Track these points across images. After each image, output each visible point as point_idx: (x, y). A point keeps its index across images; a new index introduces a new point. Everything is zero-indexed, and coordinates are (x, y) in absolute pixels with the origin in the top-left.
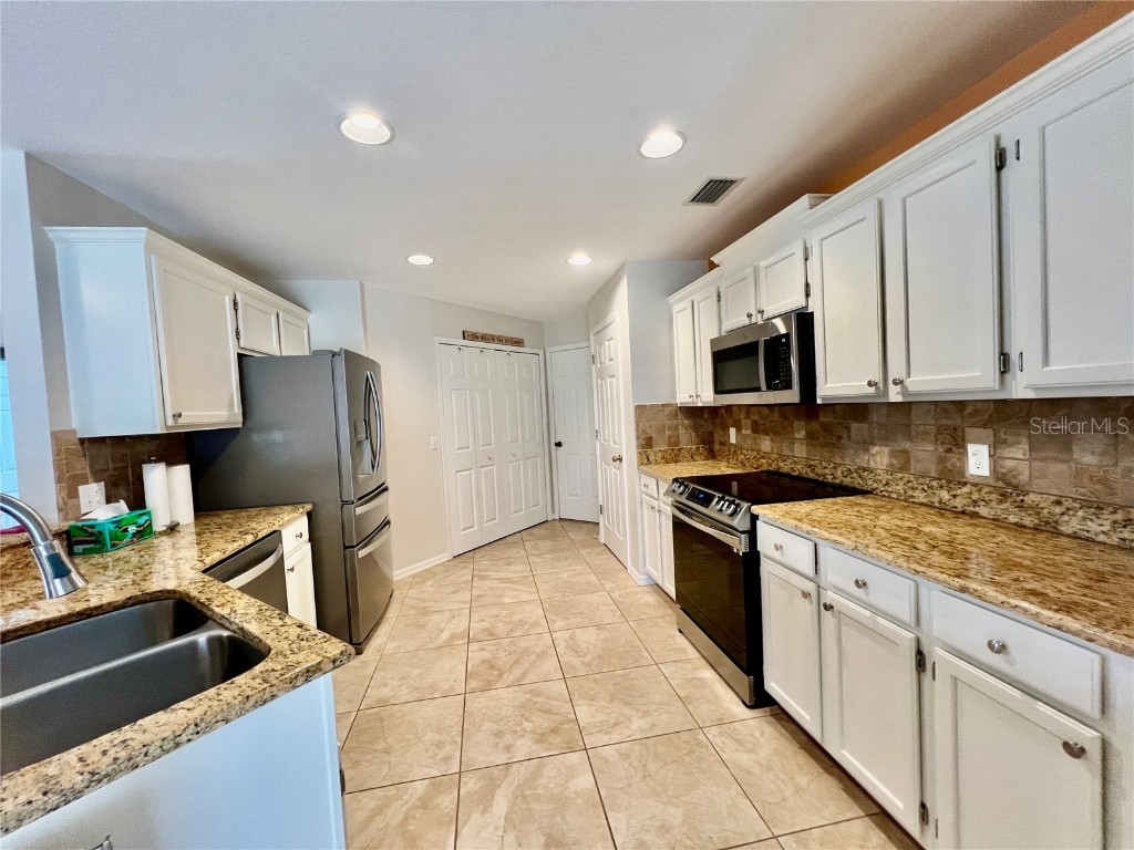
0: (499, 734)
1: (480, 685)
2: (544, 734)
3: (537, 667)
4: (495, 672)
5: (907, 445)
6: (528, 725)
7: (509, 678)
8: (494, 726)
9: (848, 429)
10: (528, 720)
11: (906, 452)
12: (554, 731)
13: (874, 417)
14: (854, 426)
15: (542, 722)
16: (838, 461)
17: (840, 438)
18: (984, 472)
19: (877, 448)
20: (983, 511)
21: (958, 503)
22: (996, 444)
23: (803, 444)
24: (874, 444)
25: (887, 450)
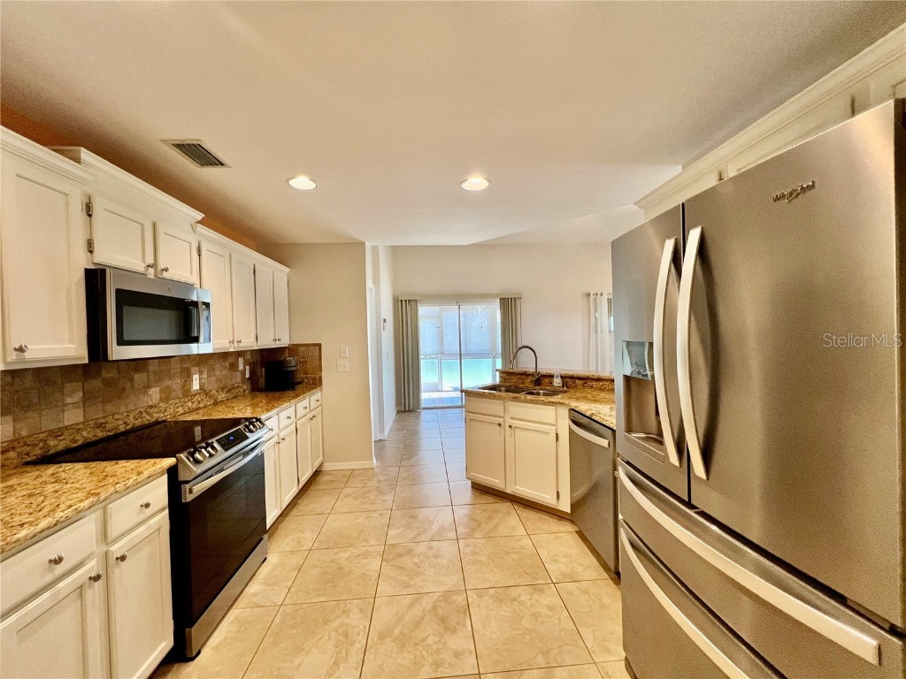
0: (436, 556)
1: (454, 598)
2: (407, 554)
3: (397, 614)
4: (440, 612)
5: (169, 383)
6: (416, 560)
7: (427, 603)
8: (439, 561)
9: (131, 380)
10: (416, 564)
11: (168, 387)
12: (400, 555)
13: (151, 368)
14: (136, 376)
15: (406, 561)
16: (131, 407)
17: (124, 389)
18: (198, 388)
19: (153, 389)
20: (201, 405)
21: (194, 406)
22: (201, 373)
23: (79, 408)
24: (150, 387)
25: (158, 389)
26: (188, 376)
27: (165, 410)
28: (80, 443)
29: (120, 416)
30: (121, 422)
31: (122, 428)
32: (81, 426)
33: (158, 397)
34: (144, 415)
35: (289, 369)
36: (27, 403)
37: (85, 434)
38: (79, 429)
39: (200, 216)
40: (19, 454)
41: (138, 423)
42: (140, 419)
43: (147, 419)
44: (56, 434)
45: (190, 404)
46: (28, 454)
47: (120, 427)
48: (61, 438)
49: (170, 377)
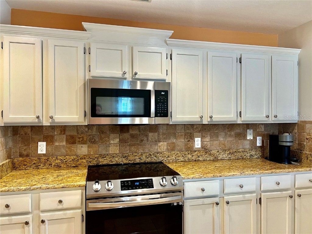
5: (174, 140)
9: (147, 136)
11: (173, 143)
14: (150, 134)
17: (142, 141)
18: (200, 146)
19: (162, 143)
20: (201, 159)
21: (194, 158)
22: (202, 137)
23: (117, 146)
24: (160, 142)
25: (166, 143)
26: (191, 138)
27: (168, 157)
28: (114, 163)
29: (137, 154)
30: (138, 158)
31: (138, 161)
32: (115, 155)
33: (165, 148)
34: (153, 156)
35: (285, 144)
36: (93, 140)
37: (117, 159)
38: (113, 157)
39: (171, 33)
40: (87, 161)
41: (149, 160)
42: (149, 158)
43: (154, 159)
44: (103, 156)
45: (190, 156)
46: (90, 162)
47: (136, 160)
48: (105, 158)
49: (175, 137)
